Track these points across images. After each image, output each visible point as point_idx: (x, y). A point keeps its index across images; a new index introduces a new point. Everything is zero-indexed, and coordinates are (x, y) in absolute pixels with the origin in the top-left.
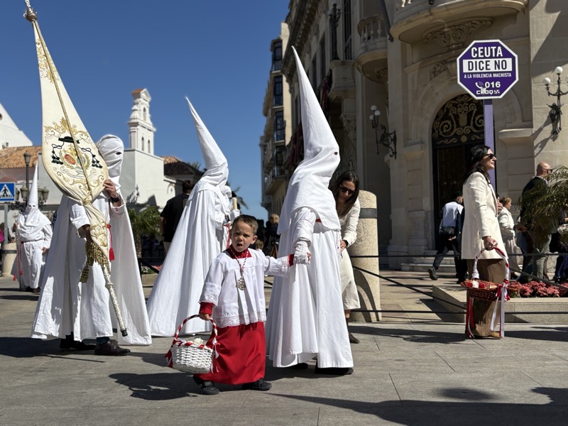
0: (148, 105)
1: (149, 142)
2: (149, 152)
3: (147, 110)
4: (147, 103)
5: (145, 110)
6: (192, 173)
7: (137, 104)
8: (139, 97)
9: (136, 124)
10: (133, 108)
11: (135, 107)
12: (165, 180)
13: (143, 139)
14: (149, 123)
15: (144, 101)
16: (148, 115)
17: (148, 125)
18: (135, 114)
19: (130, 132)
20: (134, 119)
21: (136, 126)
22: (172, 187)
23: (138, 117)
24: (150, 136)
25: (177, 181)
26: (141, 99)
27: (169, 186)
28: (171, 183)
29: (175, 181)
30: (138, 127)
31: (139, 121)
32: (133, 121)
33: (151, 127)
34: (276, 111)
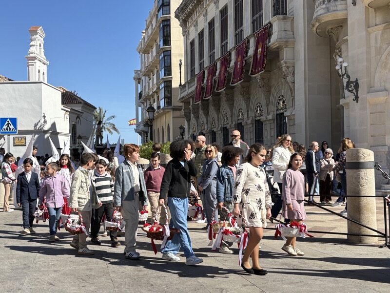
0: (43, 41)
1: (44, 74)
3: (42, 45)
4: (42, 39)
5: (40, 45)
6: (81, 103)
7: (35, 40)
8: (36, 34)
9: (34, 58)
10: (31, 44)
11: (32, 43)
12: (62, 109)
13: (39, 71)
14: (43, 57)
15: (39, 40)
16: (43, 50)
17: (43, 59)
18: (32, 49)
19: (28, 66)
20: (32, 53)
21: (34, 60)
22: (67, 115)
23: (36, 52)
24: (44, 69)
25: (71, 109)
26: (38, 36)
27: (65, 114)
28: (67, 111)
29: (69, 110)
30: (36, 61)
31: (37, 55)
32: (31, 55)
34: (164, 50)
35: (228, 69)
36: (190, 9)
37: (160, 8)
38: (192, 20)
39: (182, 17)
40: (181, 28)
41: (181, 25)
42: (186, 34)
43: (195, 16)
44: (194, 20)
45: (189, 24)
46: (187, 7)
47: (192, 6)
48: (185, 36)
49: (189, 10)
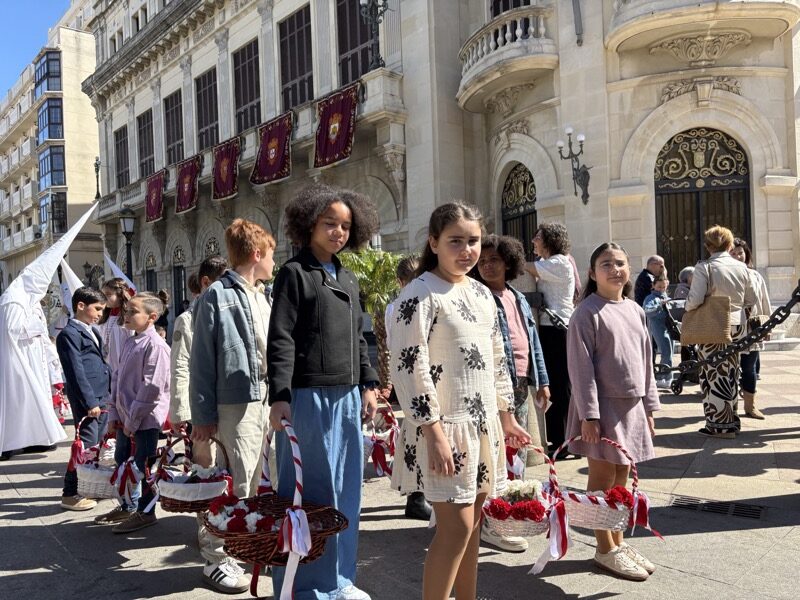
34: (50, 144)
35: (239, 163)
36: (118, 78)
37: (41, 80)
38: (121, 97)
39: (98, 91)
40: (93, 109)
41: (94, 105)
42: (104, 118)
43: (129, 89)
44: (125, 96)
45: (111, 103)
46: (113, 74)
47: (123, 72)
48: (103, 122)
49: (115, 80)
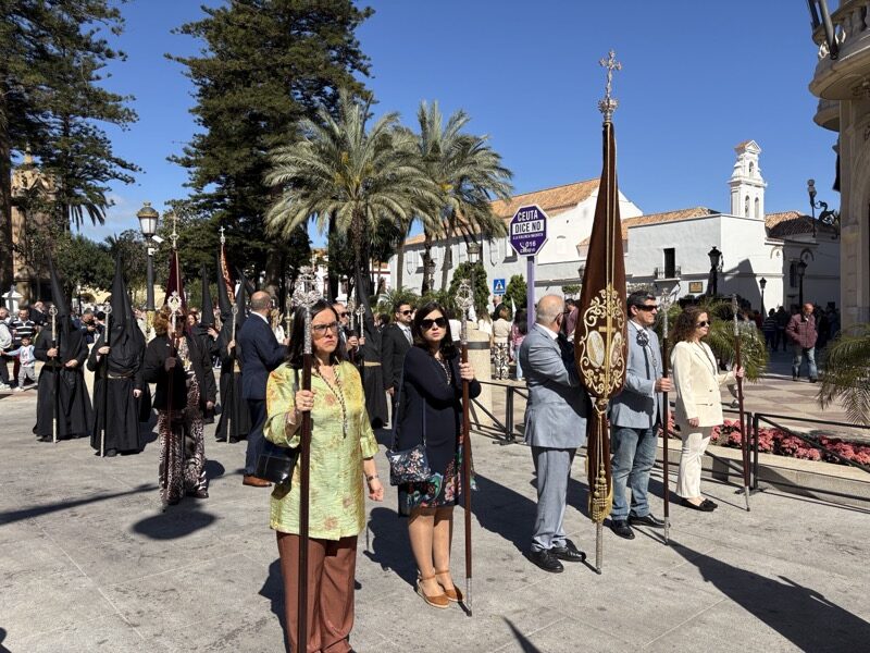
0: (758, 158)
1: (757, 200)
2: (757, 215)
3: (756, 164)
4: (756, 156)
7: (741, 159)
8: (744, 151)
9: (739, 183)
10: (736, 165)
11: (738, 164)
12: (766, 244)
13: (747, 198)
14: (757, 177)
15: (751, 154)
16: (756, 169)
17: (756, 181)
18: (736, 173)
19: (731, 194)
20: (736, 177)
21: (739, 185)
22: (779, 250)
23: (742, 174)
24: (760, 193)
25: (786, 241)
26: (747, 153)
27: (774, 249)
28: (777, 245)
29: (784, 244)
30: (742, 186)
31: (742, 179)
32: (735, 180)
33: (761, 183)
